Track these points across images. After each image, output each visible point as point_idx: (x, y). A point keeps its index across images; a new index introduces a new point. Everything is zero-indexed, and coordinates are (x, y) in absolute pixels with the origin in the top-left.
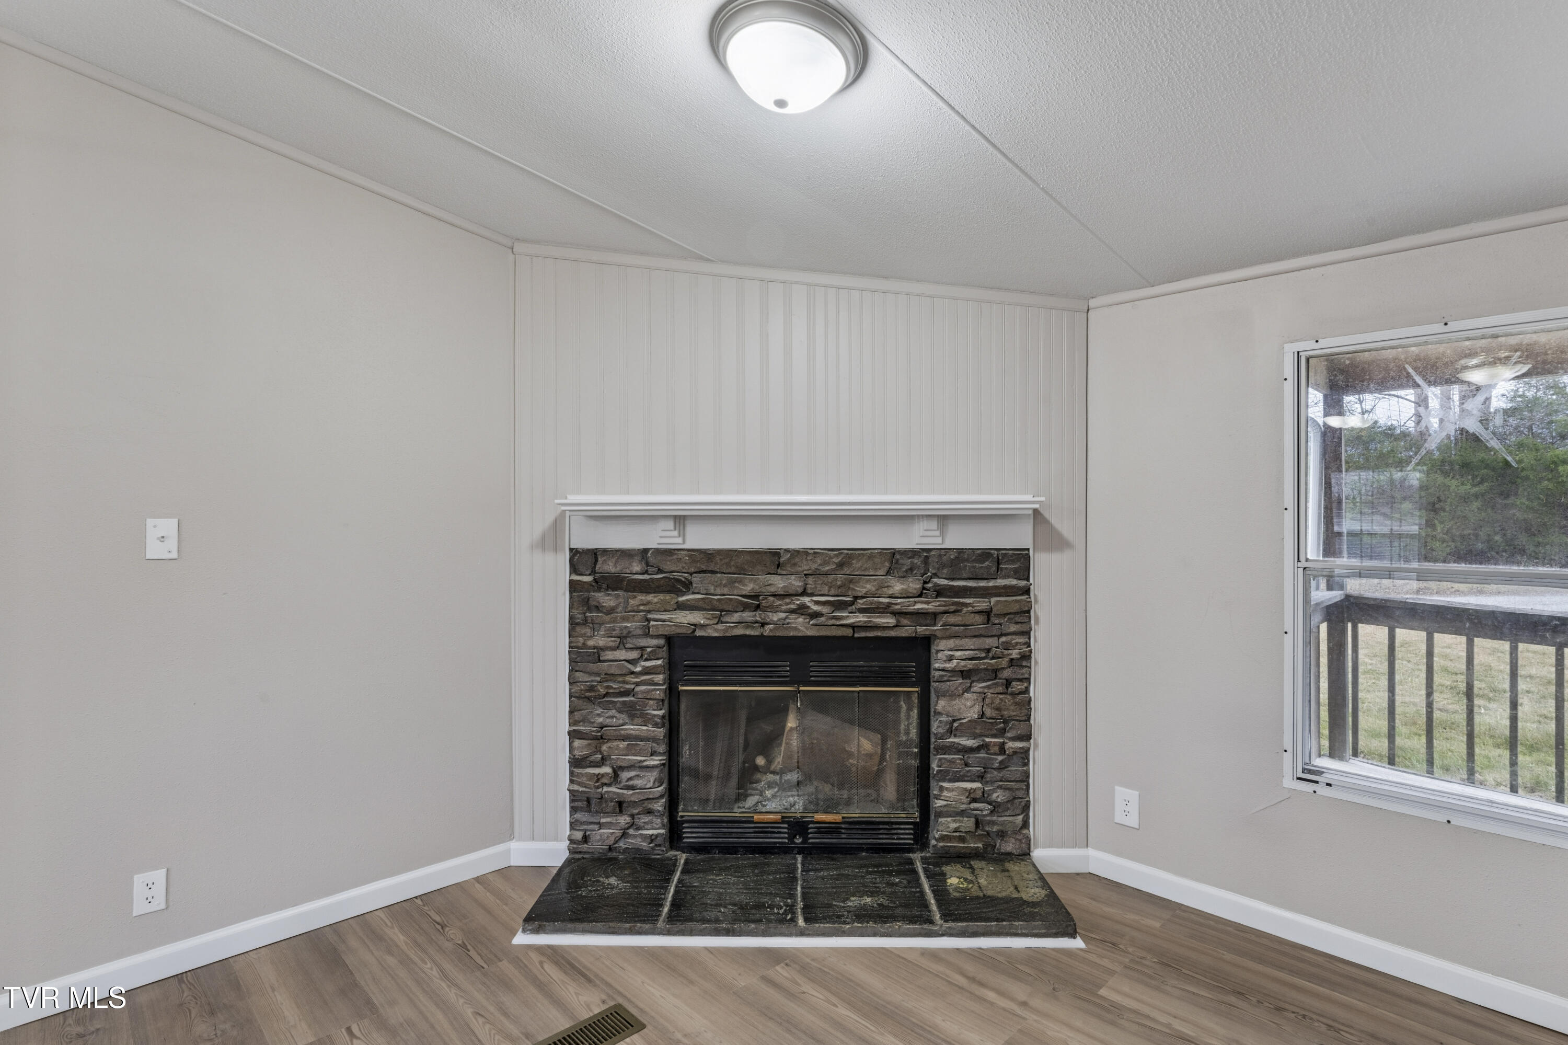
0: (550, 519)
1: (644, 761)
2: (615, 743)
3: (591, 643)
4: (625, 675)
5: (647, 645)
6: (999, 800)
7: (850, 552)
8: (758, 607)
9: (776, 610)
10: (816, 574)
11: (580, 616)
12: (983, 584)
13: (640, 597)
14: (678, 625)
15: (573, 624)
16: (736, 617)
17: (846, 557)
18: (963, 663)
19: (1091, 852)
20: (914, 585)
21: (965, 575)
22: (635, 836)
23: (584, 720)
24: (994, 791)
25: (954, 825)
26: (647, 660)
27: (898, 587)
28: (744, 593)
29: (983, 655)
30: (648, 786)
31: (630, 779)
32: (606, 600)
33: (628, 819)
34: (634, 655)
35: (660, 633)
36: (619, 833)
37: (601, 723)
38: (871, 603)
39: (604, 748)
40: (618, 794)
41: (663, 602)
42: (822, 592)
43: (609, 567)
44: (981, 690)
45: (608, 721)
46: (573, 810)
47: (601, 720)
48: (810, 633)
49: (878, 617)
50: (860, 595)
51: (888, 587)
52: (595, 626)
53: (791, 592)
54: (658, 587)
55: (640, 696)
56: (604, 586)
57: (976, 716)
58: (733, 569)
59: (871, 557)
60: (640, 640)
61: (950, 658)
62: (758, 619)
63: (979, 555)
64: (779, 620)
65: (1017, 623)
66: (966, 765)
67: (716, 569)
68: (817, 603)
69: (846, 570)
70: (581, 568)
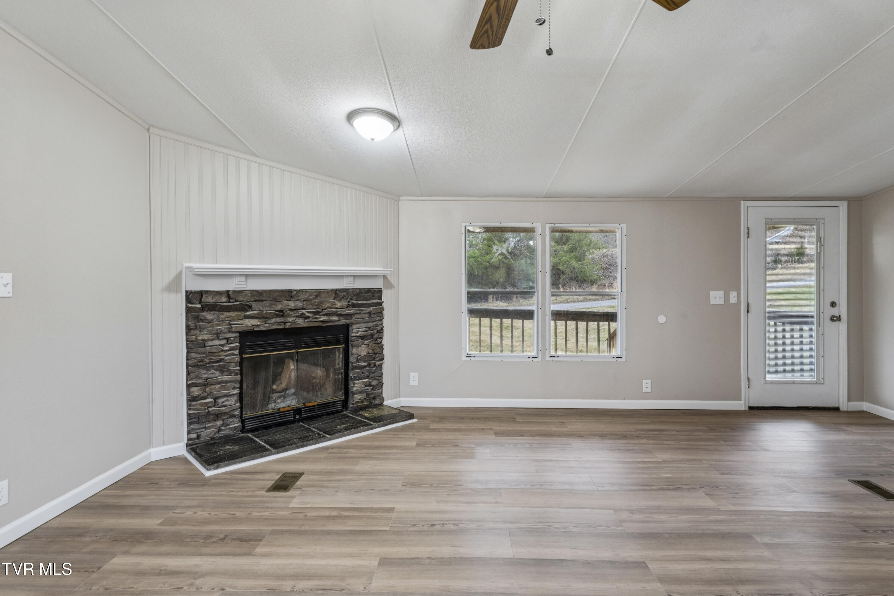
0: (173, 275)
1: (231, 392)
2: (213, 386)
3: (200, 338)
4: (219, 352)
5: (230, 336)
6: (375, 384)
7: (320, 290)
8: (283, 316)
9: (290, 316)
10: (307, 300)
11: (193, 325)
12: (368, 302)
13: (226, 314)
14: (247, 326)
15: (189, 329)
16: (273, 320)
17: (319, 293)
18: (363, 333)
19: (401, 399)
20: (345, 304)
21: (362, 299)
22: (225, 430)
23: (197, 377)
24: (372, 381)
25: (360, 397)
26: (231, 344)
27: (339, 304)
28: (277, 309)
29: (368, 330)
30: (232, 404)
31: (224, 402)
32: (209, 316)
33: (221, 422)
34: (223, 342)
35: (238, 330)
36: (216, 430)
37: (207, 377)
38: (330, 311)
39: (207, 390)
40: (218, 410)
41: (237, 316)
42: (309, 308)
43: (209, 300)
44: (368, 343)
45: (211, 376)
46: (189, 424)
47: (206, 376)
48: (306, 325)
49: (332, 317)
50: (325, 308)
51: (335, 304)
52: (201, 329)
53: (297, 308)
54: (236, 308)
55: (227, 361)
56: (206, 309)
57: (366, 353)
58: (271, 299)
59: (328, 292)
60: (227, 335)
61: (358, 332)
62: (283, 321)
63: (367, 291)
64: (292, 321)
65: (379, 316)
66: (363, 373)
67: (263, 299)
68: (308, 312)
69: (319, 298)
70: (194, 301)
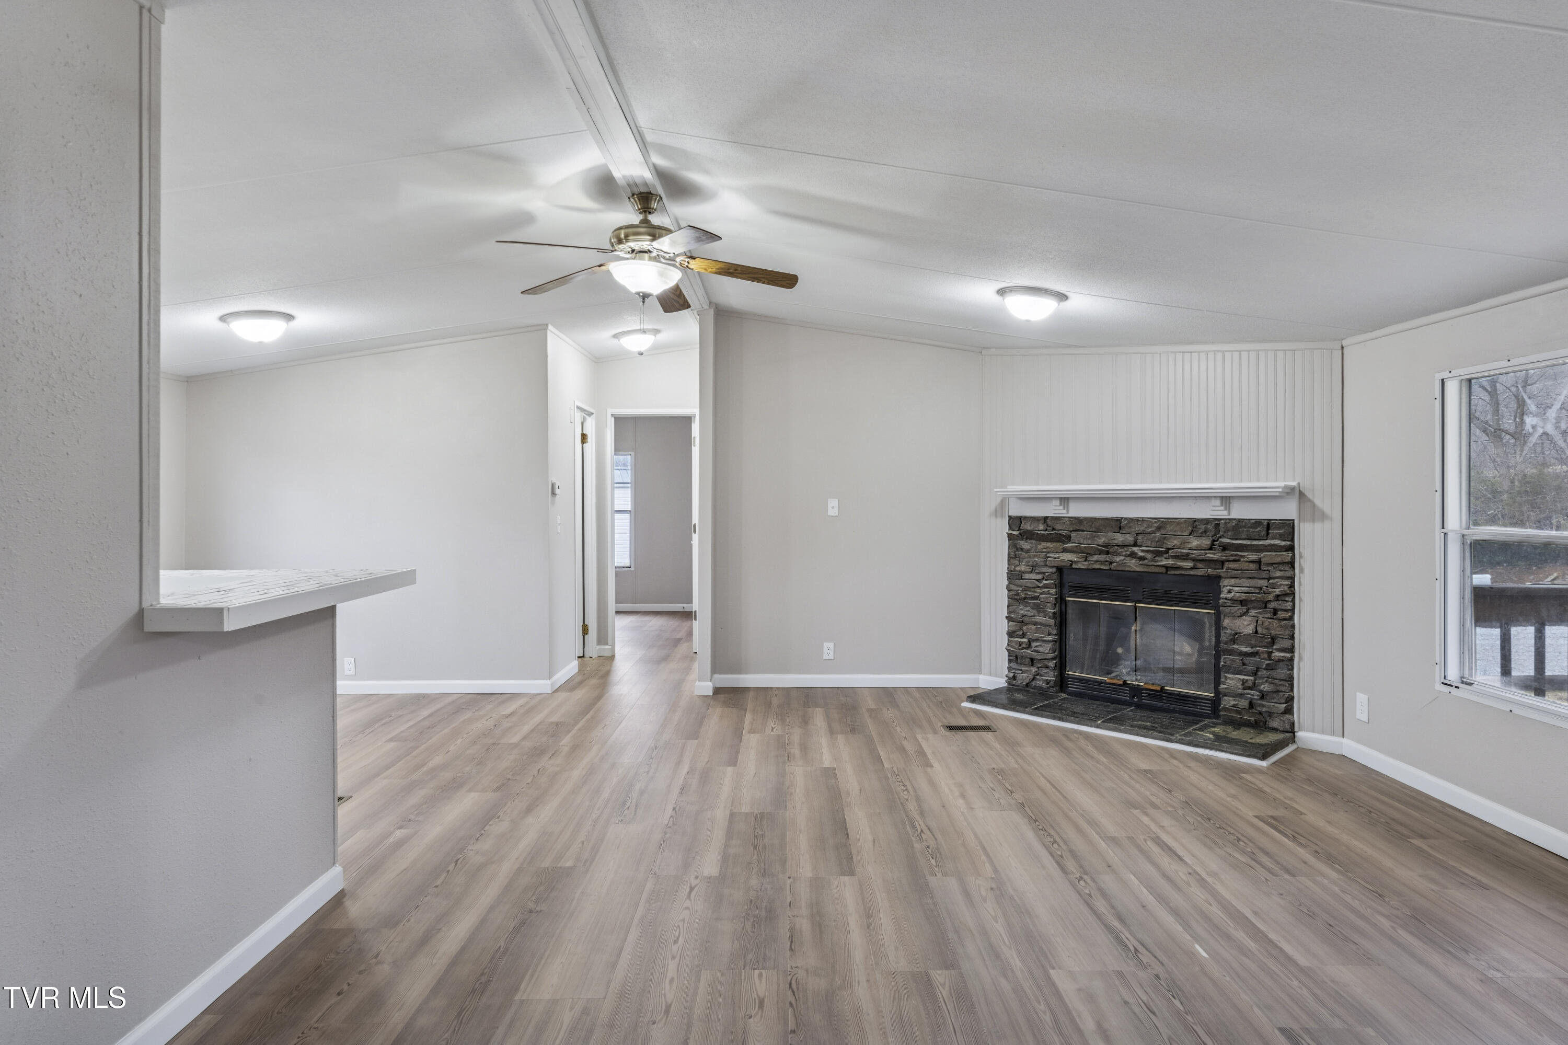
0: (999, 500)
1: (1044, 637)
2: (1030, 626)
3: (1018, 569)
4: (1035, 588)
5: (1046, 571)
6: (1265, 690)
7: (1165, 520)
8: (1108, 553)
9: (1119, 554)
10: (1143, 533)
11: (1013, 553)
12: (1255, 543)
13: (1043, 544)
14: (1063, 561)
15: (1010, 558)
16: (1095, 558)
17: (1162, 524)
18: (1238, 595)
19: (1345, 741)
20: (1206, 542)
21: (1243, 537)
22: (1039, 680)
23: (1014, 612)
24: (1263, 683)
25: (1232, 703)
26: (1046, 580)
27: (1195, 542)
28: (1100, 543)
29: (1257, 591)
30: (1046, 652)
31: (1036, 646)
32: (1025, 545)
33: (1036, 670)
34: (1040, 577)
35: (1053, 565)
36: (1031, 677)
37: (1022, 614)
38: (1176, 552)
39: (1025, 628)
40: (1029, 654)
41: (1055, 547)
42: (1147, 545)
43: (1027, 526)
44: (1255, 615)
45: (1026, 613)
46: (1010, 661)
47: (1022, 612)
48: (1138, 569)
49: (1181, 562)
50: (1170, 547)
51: (1188, 543)
52: (1020, 560)
53: (1126, 544)
54: (1052, 538)
55: (1042, 600)
56: (1025, 537)
57: (1251, 632)
58: (1094, 529)
59: (1179, 523)
60: (1043, 568)
61: (1230, 591)
62: (1108, 559)
63: (1254, 523)
64: (1120, 560)
65: (1281, 570)
66: (1244, 664)
67: (1084, 529)
68: (1143, 551)
69: (1163, 532)
70: (1014, 527)
